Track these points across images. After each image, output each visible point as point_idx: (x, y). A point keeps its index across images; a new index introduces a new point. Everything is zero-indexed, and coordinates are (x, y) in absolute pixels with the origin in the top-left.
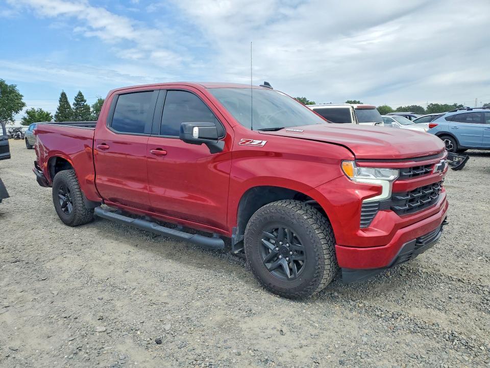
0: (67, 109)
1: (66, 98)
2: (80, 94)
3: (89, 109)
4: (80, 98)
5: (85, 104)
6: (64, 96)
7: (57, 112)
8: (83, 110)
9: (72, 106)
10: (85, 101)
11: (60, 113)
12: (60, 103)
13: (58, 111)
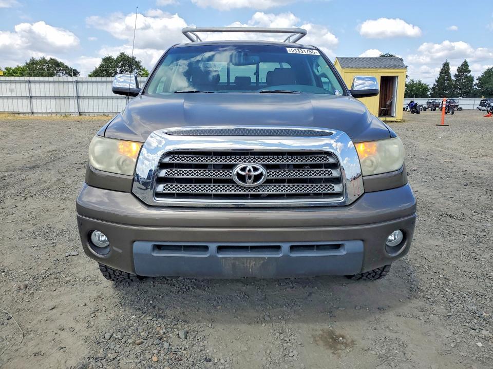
0: (447, 80)
1: (448, 69)
2: (465, 64)
3: (472, 80)
5: (469, 75)
7: (434, 85)
8: (465, 82)
9: (453, 78)
10: (469, 71)
11: (438, 85)
12: (440, 75)
13: (436, 84)
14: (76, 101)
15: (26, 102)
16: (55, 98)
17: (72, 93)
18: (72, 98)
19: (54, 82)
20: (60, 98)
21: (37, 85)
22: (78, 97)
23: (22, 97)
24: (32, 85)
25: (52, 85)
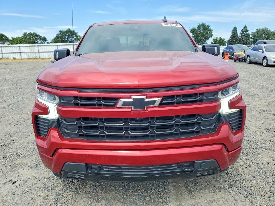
0: (235, 36)
2: (246, 27)
3: (249, 36)
4: (245, 29)
5: (247, 33)
6: (235, 29)
7: (229, 39)
8: (245, 37)
9: (239, 35)
10: (248, 31)
11: (231, 39)
12: (232, 34)
14: (38, 53)
15: (19, 54)
16: (30, 53)
17: (37, 51)
18: (37, 52)
19: (29, 46)
20: (32, 52)
21: (23, 47)
22: (39, 52)
23: (17, 53)
24: (21, 48)
25: (28, 47)
